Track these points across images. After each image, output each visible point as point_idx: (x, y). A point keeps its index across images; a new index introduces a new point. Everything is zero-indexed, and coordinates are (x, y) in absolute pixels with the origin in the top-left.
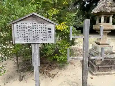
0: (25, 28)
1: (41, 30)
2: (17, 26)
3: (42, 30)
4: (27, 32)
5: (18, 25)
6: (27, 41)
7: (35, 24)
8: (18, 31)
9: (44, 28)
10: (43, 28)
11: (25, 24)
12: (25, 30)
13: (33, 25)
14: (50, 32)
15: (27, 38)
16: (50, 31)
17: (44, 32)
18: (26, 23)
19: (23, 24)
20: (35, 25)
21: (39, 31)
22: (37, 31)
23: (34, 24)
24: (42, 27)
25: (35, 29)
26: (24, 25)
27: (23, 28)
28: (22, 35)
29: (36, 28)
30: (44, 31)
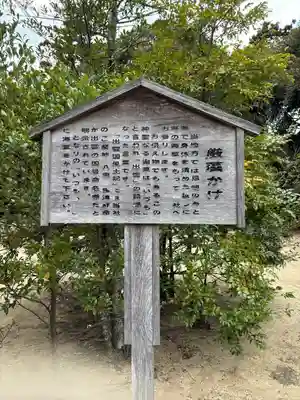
0: (100, 151)
1: (171, 159)
2: (66, 143)
3: (179, 159)
4: (106, 171)
5: (71, 136)
6: (106, 213)
7: (145, 133)
8: (66, 164)
9: (185, 150)
10: (179, 150)
11: (99, 132)
12: (100, 158)
13: (136, 137)
14: (217, 167)
15: (107, 197)
16: (218, 163)
17: (187, 170)
18: (105, 129)
19: (90, 134)
20: (145, 137)
21: (160, 166)
22: (152, 167)
23: (140, 134)
24: (175, 146)
25: (146, 154)
26: (95, 138)
27: (90, 151)
28: (82, 184)
29: (151, 150)
30: (184, 162)
